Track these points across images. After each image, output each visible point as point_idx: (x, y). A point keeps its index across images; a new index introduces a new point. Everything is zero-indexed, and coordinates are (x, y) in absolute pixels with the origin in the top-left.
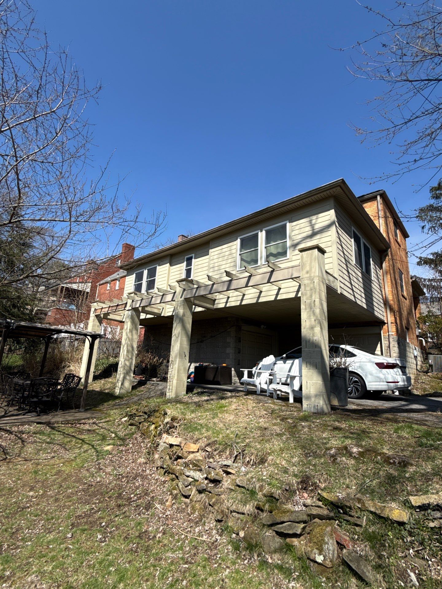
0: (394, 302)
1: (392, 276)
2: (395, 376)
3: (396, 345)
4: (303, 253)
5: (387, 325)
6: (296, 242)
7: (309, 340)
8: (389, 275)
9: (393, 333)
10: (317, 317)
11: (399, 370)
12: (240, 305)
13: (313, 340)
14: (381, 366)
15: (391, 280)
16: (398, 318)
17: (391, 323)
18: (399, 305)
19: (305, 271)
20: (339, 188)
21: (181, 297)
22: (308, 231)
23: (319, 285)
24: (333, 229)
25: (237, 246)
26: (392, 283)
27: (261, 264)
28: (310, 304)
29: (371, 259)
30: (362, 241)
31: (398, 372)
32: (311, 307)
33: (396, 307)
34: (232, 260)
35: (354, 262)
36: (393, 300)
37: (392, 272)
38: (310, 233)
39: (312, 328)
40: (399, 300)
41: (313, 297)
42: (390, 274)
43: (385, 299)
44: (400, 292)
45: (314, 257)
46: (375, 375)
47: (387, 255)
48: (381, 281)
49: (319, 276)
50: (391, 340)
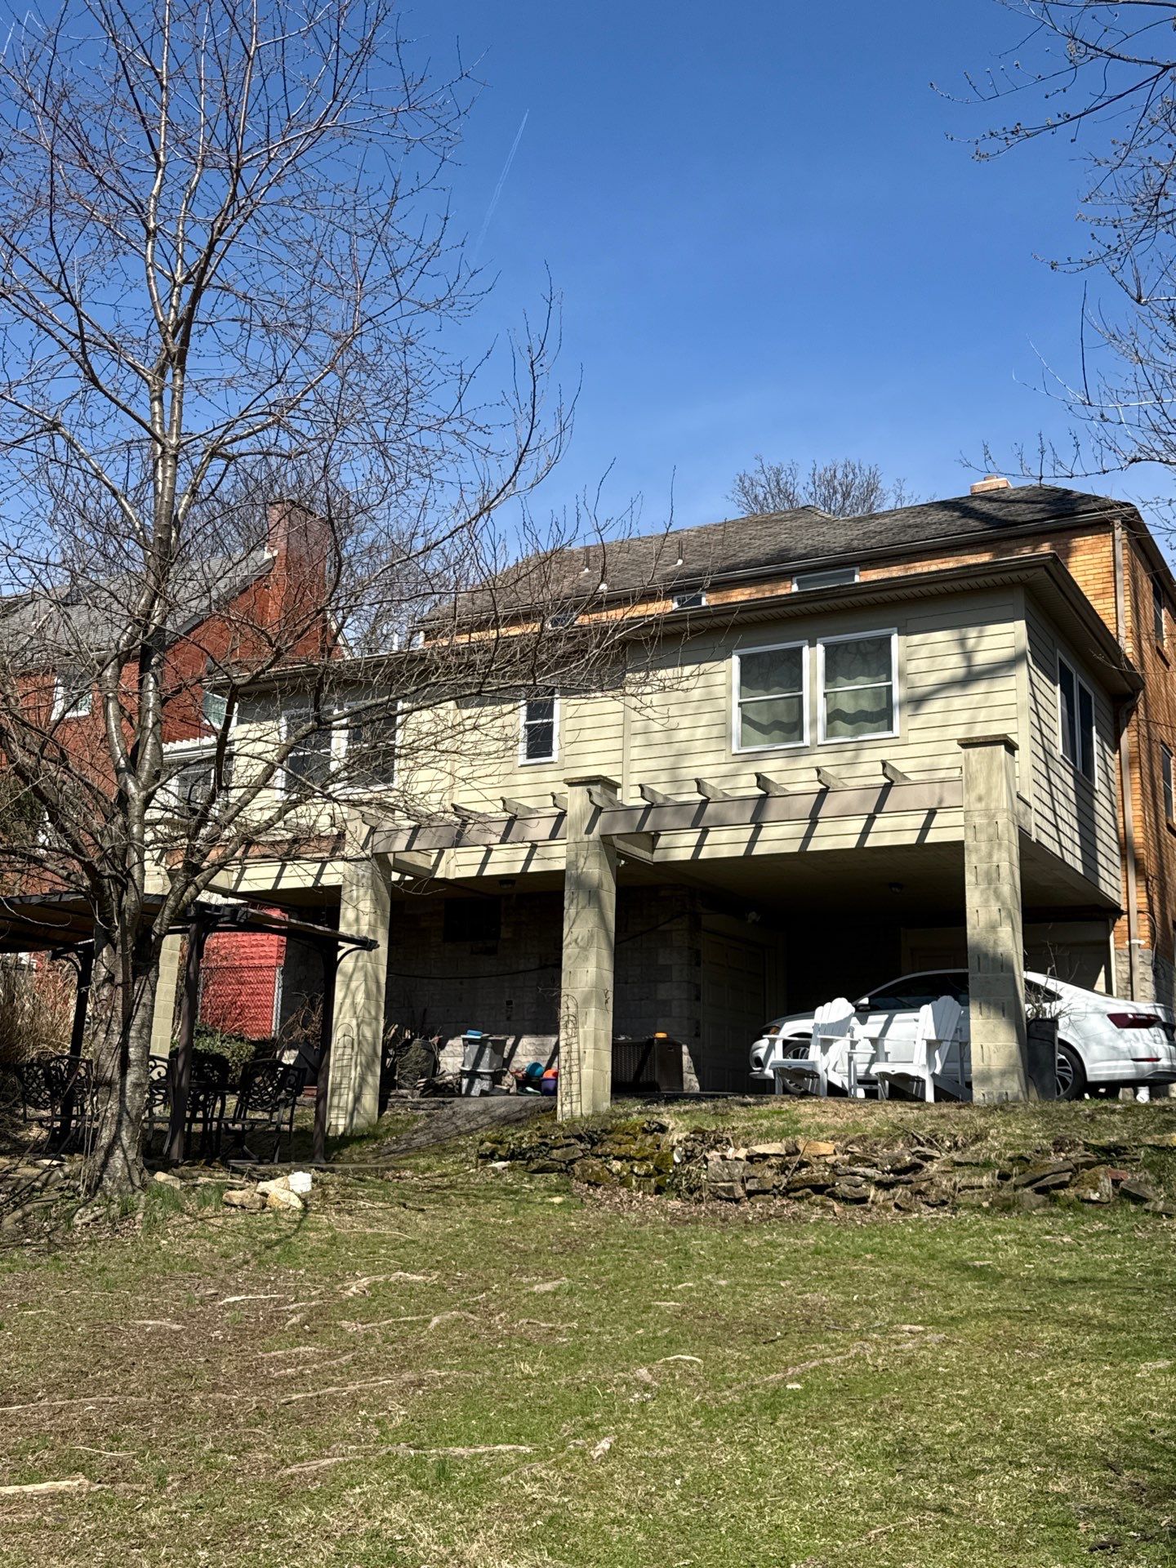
0: (1149, 853)
1: (1146, 770)
2: (1152, 1044)
3: (1150, 976)
4: (970, 750)
5: (1125, 917)
6: (919, 691)
7: (986, 955)
8: (1138, 770)
9: (1142, 942)
10: (1003, 903)
11: (1162, 1032)
12: (748, 856)
13: (995, 954)
14: (1120, 1020)
15: (1142, 784)
16: (1155, 897)
17: (1139, 912)
18: (1161, 858)
19: (973, 795)
20: (1042, 573)
21: (589, 831)
22: (953, 665)
23: (1008, 830)
24: (1022, 672)
25: (730, 675)
26: (1143, 794)
27: (814, 742)
28: (988, 873)
29: (1094, 728)
30: (1077, 679)
31: (1160, 1036)
32: (991, 878)
33: (1151, 865)
34: (717, 718)
35: (1060, 751)
36: (1146, 847)
37: (1144, 758)
38: (961, 672)
39: (993, 927)
40: (1159, 841)
41: (995, 858)
42: (1141, 768)
43: (1123, 841)
44: (1163, 815)
45: (995, 764)
46: (1107, 1043)
47: (1135, 708)
48: (1115, 788)
49: (1008, 810)
50: (1136, 960)
